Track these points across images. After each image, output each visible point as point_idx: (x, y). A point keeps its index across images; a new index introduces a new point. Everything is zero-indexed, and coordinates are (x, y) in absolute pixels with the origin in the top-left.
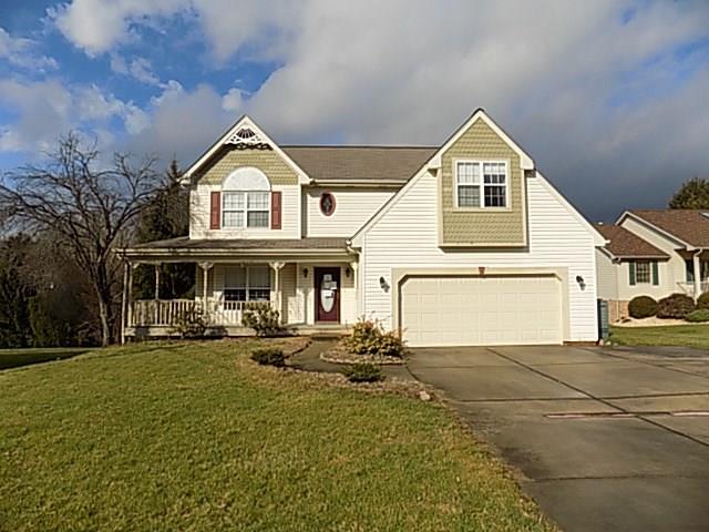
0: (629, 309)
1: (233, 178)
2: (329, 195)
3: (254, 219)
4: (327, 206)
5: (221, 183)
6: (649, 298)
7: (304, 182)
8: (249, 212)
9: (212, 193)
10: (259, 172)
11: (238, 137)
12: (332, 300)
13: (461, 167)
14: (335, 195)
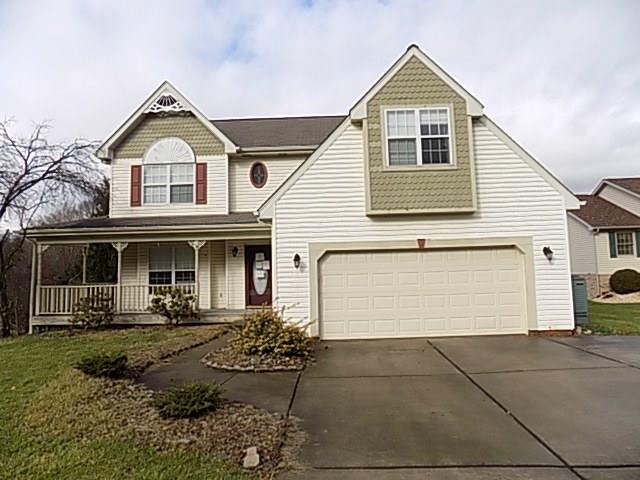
0: (611, 283)
1: (155, 150)
2: (260, 165)
3: (178, 193)
4: (258, 177)
5: (141, 156)
6: (634, 272)
7: (230, 151)
8: (172, 186)
9: (133, 167)
10: (183, 142)
11: (158, 106)
12: (265, 281)
13: (391, 116)
14: (267, 164)
